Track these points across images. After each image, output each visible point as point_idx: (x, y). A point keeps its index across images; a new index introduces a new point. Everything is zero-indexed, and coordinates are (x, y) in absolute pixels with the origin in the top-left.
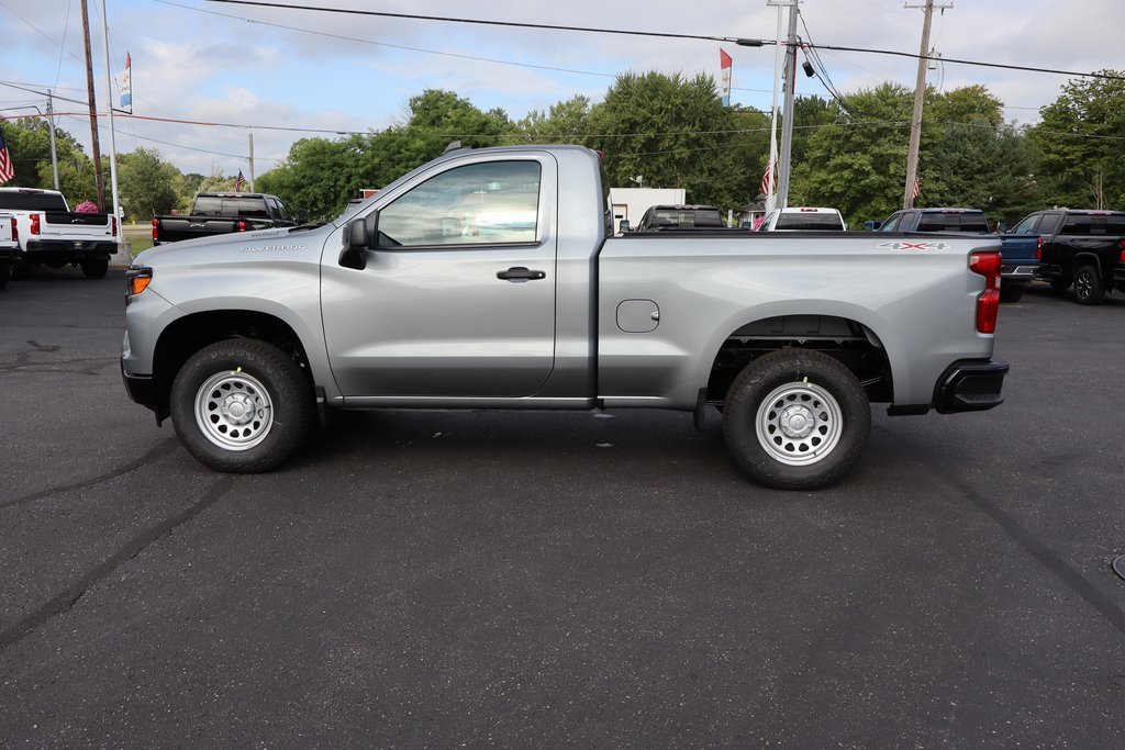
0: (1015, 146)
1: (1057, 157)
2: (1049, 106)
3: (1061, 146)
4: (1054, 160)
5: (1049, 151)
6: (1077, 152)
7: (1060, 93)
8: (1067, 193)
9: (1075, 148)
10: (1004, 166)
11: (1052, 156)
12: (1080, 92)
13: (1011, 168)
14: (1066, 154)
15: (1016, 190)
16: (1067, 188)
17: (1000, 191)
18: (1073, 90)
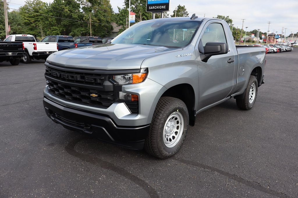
0: (16, 17)
1: (28, 21)
2: (23, 7)
3: (28, 18)
4: (27, 22)
5: (25, 19)
6: (32, 20)
7: (25, 3)
8: (32, 31)
9: (32, 19)
10: (14, 23)
11: (26, 21)
12: (30, 4)
13: (16, 23)
14: (29, 20)
15: (19, 30)
16: (31, 29)
17: (14, 30)
18: (28, 3)
